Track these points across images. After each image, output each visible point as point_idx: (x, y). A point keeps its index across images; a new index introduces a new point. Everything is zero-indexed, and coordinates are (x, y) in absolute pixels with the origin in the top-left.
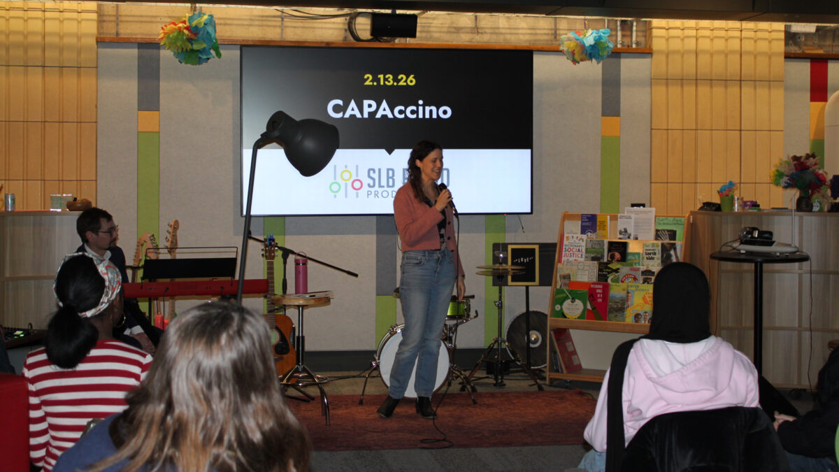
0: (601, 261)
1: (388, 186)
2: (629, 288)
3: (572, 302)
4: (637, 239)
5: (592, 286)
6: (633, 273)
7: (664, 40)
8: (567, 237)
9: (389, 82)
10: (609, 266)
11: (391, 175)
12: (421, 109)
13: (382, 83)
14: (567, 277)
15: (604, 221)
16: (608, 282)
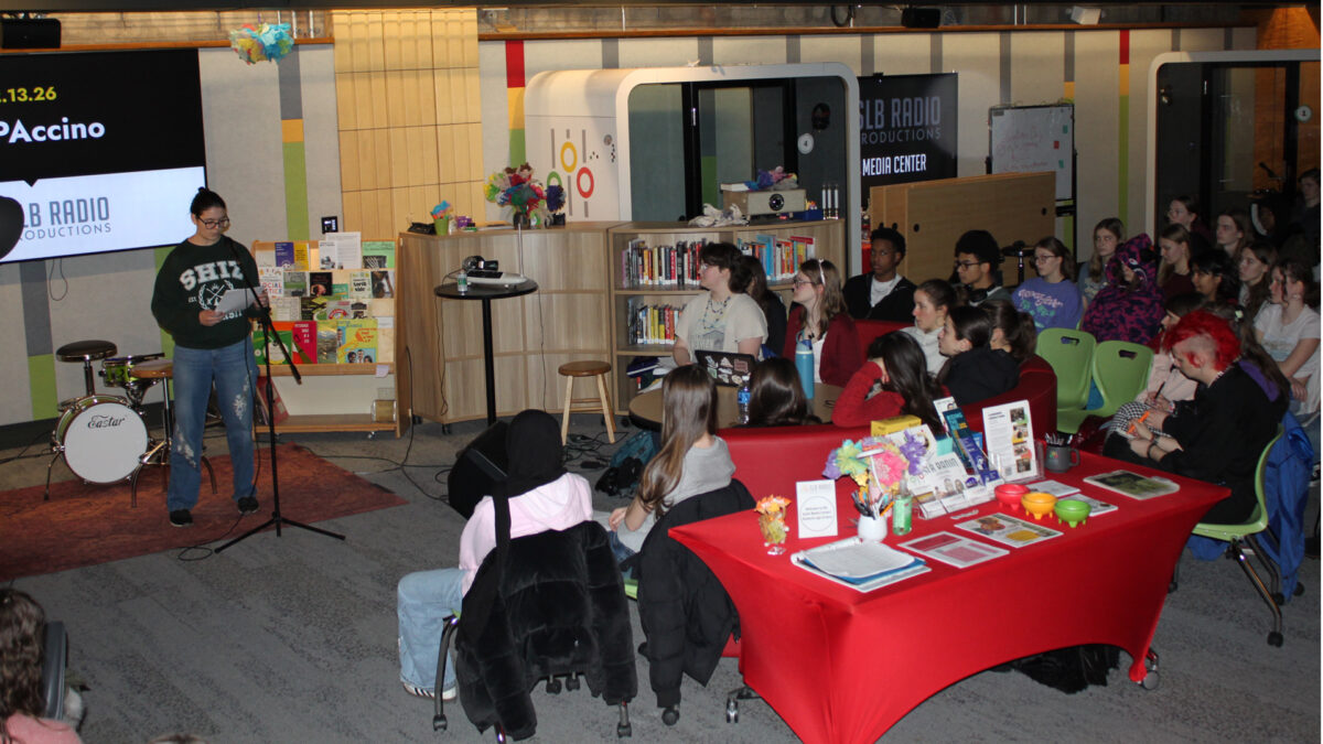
1: (33, 225)
2: (340, 325)
3: (275, 345)
4: (342, 268)
5: (296, 325)
6: (342, 307)
7: (346, 28)
9: (23, 97)
11: (35, 211)
12: (66, 127)
13: (13, 100)
15: (302, 251)
16: (314, 319)
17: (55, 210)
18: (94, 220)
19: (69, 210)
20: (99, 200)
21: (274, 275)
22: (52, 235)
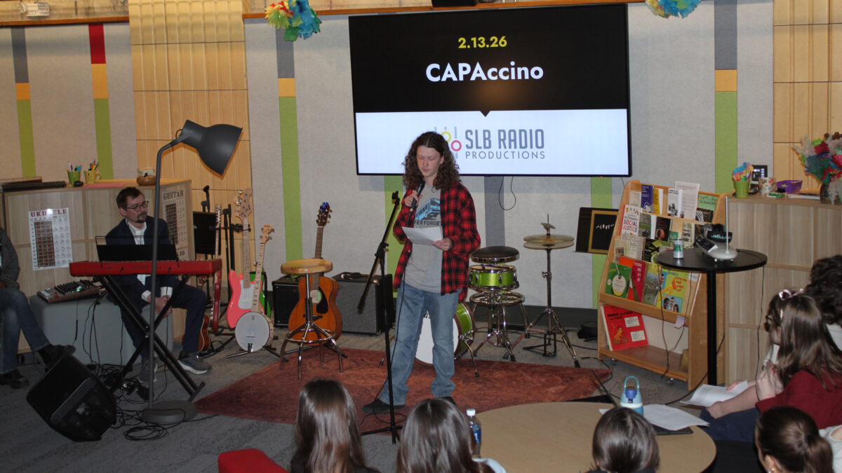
0: (649, 237)
1: (485, 147)
2: (663, 270)
3: (619, 278)
5: (636, 264)
8: (627, 209)
9: (482, 44)
11: (487, 136)
12: (513, 70)
13: (475, 46)
14: (621, 251)
15: (657, 195)
16: (650, 261)
17: (502, 137)
18: (531, 147)
19: (512, 138)
20: (537, 131)
21: (634, 214)
22: (499, 156)
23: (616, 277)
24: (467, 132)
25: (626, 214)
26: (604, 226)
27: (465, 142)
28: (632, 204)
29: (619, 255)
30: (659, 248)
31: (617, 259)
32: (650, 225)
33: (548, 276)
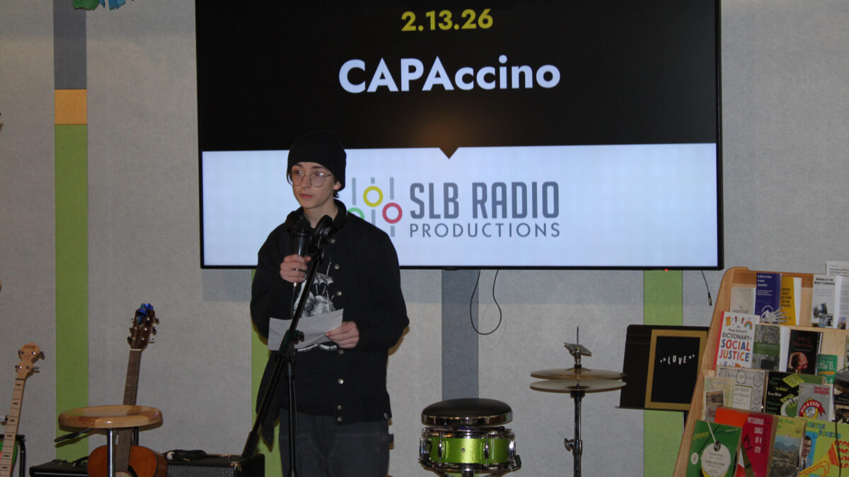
0: (775, 369)
1: (447, 216)
2: (808, 429)
3: (716, 449)
4: (843, 327)
5: (750, 419)
6: (818, 397)
8: (728, 318)
9: (446, 24)
10: (784, 380)
11: (451, 195)
12: (503, 71)
13: (433, 27)
14: (717, 398)
15: (789, 290)
16: (779, 413)
17: (480, 197)
18: (535, 215)
19: (499, 198)
20: (546, 185)
21: (742, 328)
22: (473, 233)
23: (710, 448)
24: (413, 187)
25: (725, 329)
26: (675, 357)
27: (409, 206)
28: (735, 311)
29: (714, 406)
30: (797, 388)
31: (710, 413)
32: (779, 346)
33: (575, 447)
